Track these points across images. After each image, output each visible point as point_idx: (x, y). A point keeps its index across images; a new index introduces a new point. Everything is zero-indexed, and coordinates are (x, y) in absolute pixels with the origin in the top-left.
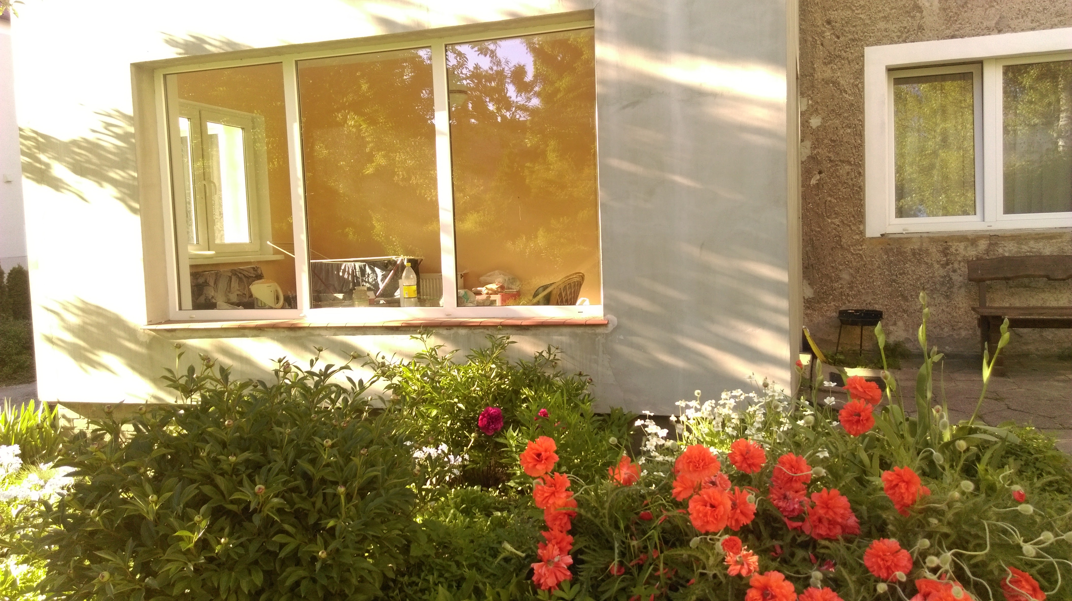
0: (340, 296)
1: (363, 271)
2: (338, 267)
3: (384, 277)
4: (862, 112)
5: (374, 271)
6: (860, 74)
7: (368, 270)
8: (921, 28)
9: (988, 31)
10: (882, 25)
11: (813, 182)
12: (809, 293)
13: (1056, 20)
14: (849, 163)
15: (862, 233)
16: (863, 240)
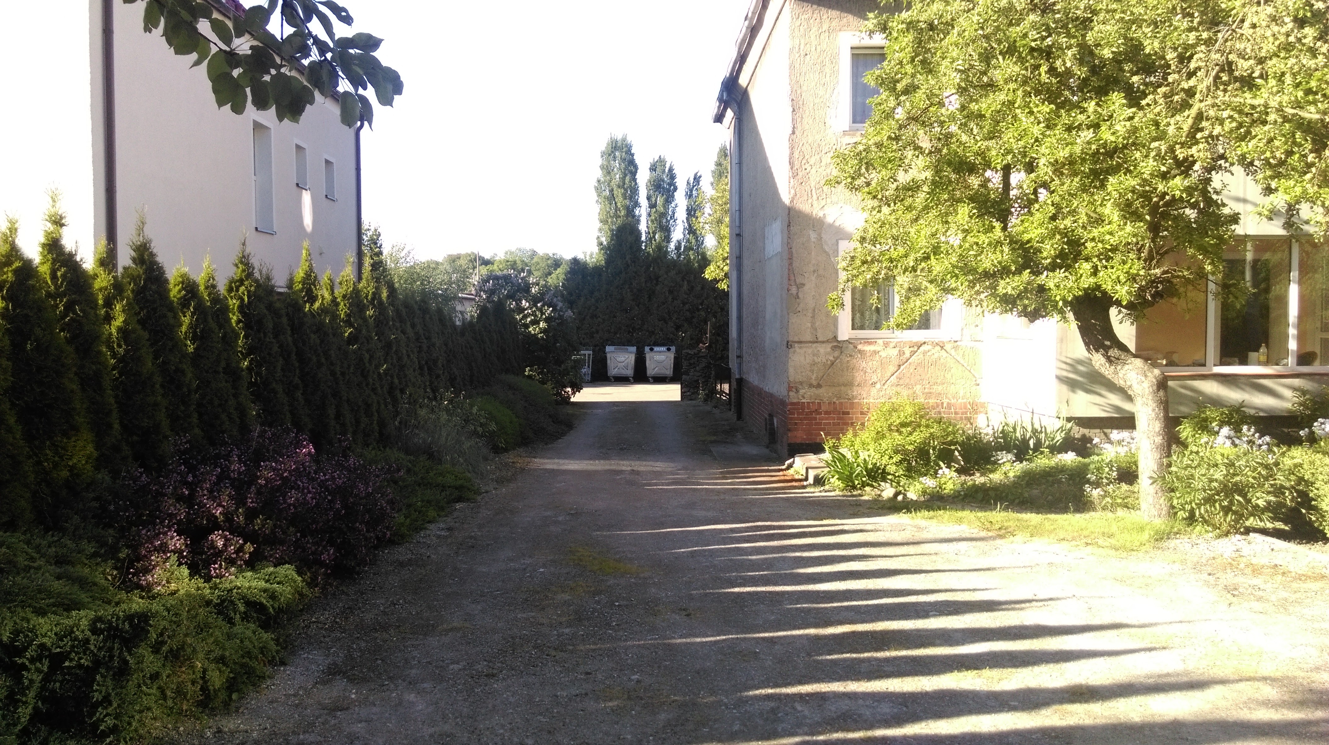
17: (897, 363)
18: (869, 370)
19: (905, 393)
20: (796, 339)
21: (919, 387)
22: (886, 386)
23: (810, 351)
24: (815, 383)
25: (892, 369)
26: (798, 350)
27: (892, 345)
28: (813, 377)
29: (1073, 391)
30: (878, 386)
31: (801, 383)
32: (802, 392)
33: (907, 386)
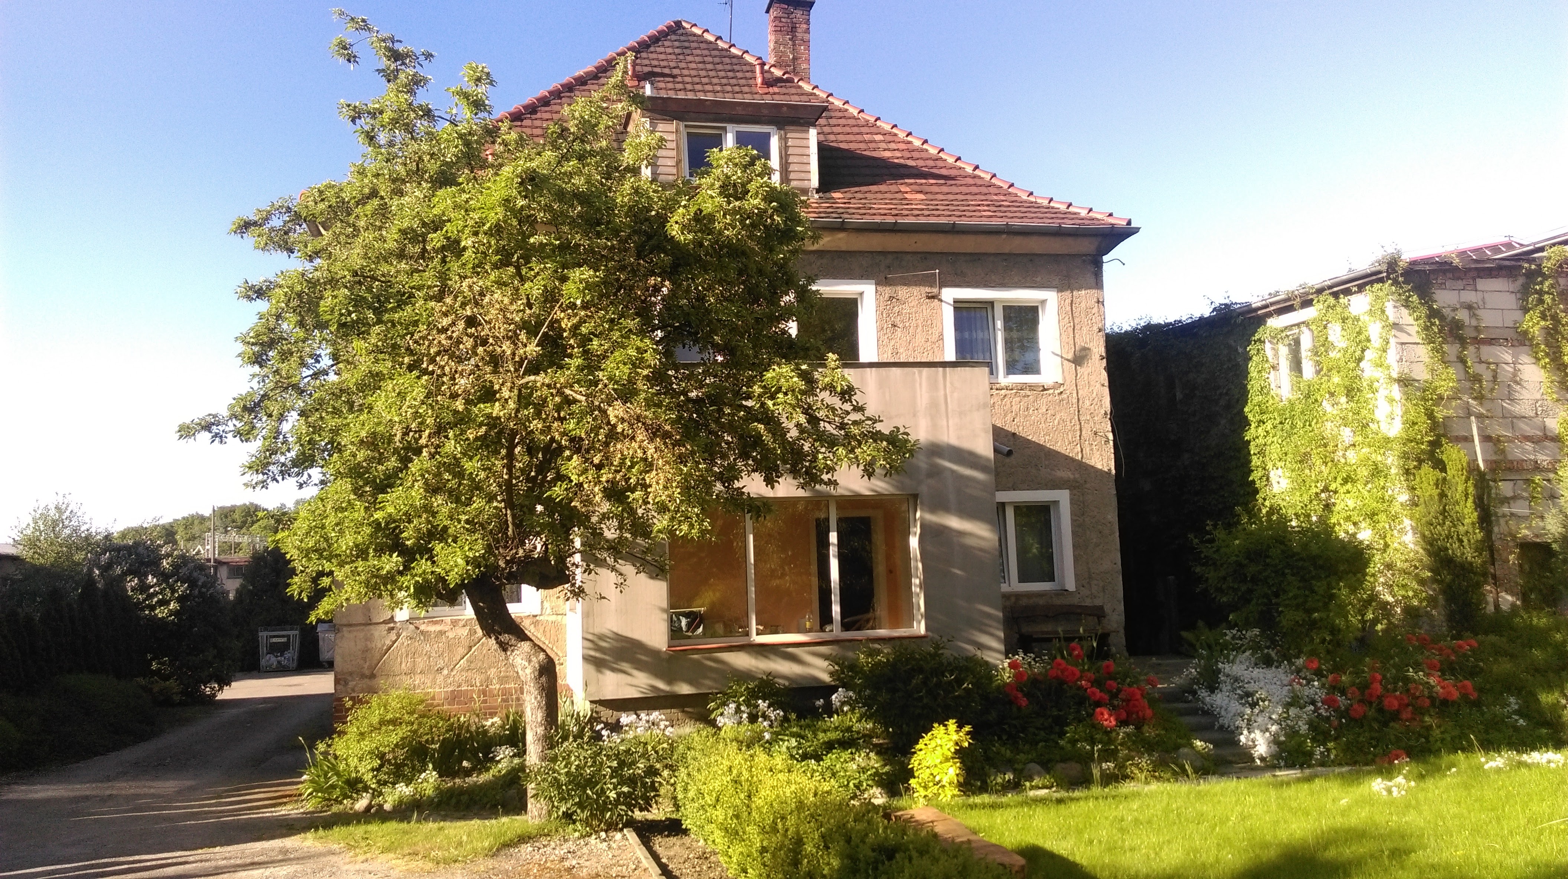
17: (467, 644)
18: (433, 654)
19: (478, 679)
20: (344, 621)
21: (493, 670)
22: (454, 672)
23: (361, 635)
24: (367, 672)
25: (461, 651)
26: (346, 634)
27: (461, 623)
28: (366, 666)
29: (600, 671)
30: (445, 672)
31: (351, 674)
32: (351, 684)
33: (479, 670)
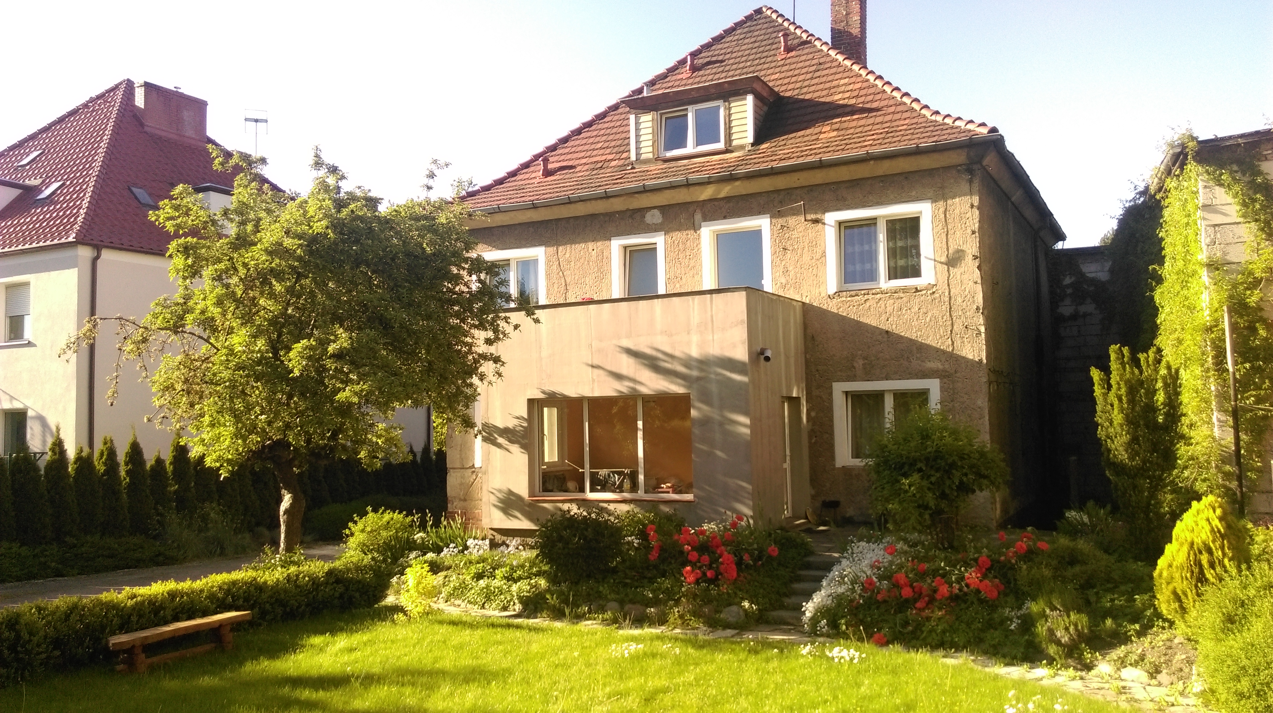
0: (599, 488)
1: (609, 475)
2: (598, 472)
3: (619, 479)
4: (832, 411)
5: (614, 476)
6: (831, 394)
7: (612, 475)
8: (855, 376)
9: (882, 379)
10: (839, 373)
11: (813, 441)
12: (813, 492)
13: (909, 376)
14: (827, 433)
15: (834, 465)
16: (834, 468)
20: (451, 466)
23: (459, 475)
24: (462, 498)
26: (452, 474)
28: (462, 493)
31: (455, 498)
32: (455, 504)
